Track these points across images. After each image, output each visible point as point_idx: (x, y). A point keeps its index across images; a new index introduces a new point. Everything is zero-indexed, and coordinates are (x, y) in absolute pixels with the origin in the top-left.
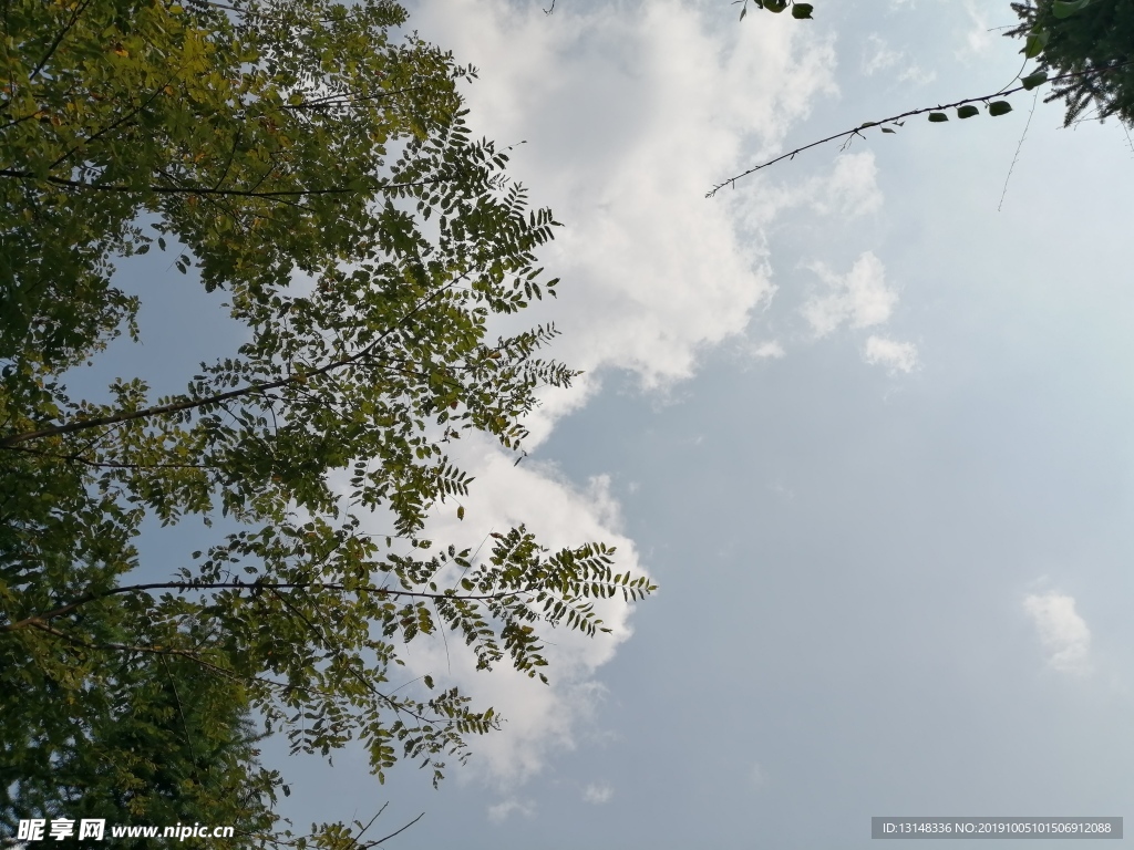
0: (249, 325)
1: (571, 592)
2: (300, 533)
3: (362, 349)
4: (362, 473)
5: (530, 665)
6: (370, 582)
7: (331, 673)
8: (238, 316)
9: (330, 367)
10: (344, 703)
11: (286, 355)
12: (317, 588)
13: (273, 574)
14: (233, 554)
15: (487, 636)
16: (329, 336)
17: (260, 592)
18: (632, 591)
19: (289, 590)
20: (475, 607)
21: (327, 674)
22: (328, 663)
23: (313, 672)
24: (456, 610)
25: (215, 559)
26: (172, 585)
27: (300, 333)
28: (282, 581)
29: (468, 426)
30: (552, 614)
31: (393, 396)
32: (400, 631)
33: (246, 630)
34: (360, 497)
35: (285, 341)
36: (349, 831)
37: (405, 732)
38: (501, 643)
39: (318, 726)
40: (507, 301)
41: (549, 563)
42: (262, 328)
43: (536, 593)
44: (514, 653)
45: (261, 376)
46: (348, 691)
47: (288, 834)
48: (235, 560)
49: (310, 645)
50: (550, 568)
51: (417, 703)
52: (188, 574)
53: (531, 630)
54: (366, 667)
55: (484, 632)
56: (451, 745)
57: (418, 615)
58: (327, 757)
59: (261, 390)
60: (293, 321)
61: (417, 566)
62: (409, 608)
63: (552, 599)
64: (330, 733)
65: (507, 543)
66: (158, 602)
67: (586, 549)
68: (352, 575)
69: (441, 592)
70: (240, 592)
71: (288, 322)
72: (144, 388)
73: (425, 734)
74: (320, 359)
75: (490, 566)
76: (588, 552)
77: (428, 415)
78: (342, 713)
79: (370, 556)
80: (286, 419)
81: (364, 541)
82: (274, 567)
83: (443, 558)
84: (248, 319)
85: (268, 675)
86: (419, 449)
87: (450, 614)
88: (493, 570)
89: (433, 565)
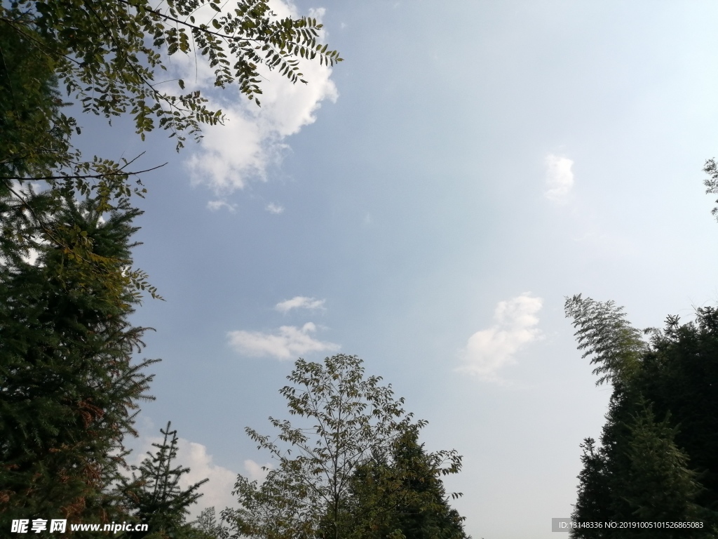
1: (286, 49)
5: (251, 91)
7: (114, 63)
15: (224, 65)
18: (326, 58)
20: (219, 42)
22: (113, 55)
23: (103, 61)
24: (207, 41)
30: (271, 61)
32: (166, 45)
36: (118, 165)
37: (162, 112)
38: (233, 72)
39: (103, 97)
41: (275, 25)
43: (262, 43)
44: (241, 80)
50: (275, 28)
51: (173, 96)
53: (254, 68)
55: (223, 61)
56: (191, 128)
57: (180, 37)
58: (108, 119)
61: (183, 1)
62: (174, 31)
63: (272, 52)
65: (249, 0)
67: (302, 21)
69: (197, 24)
73: (175, 116)
75: (234, 16)
87: (202, 43)
88: (236, 19)
89: (194, 4)
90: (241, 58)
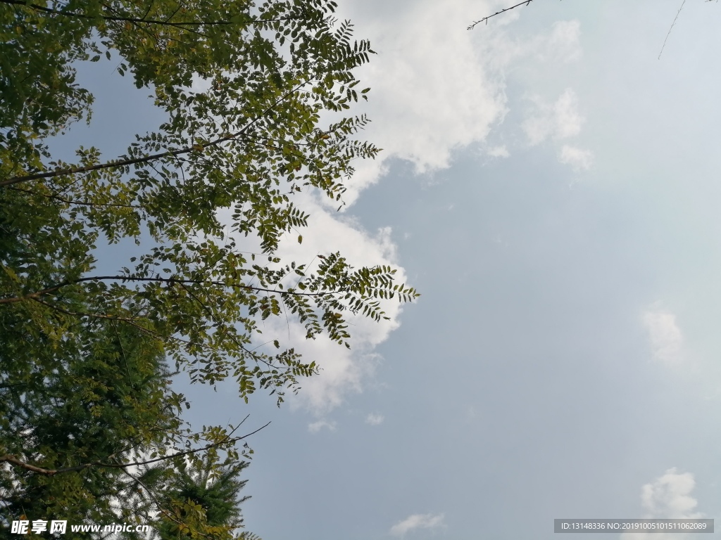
0: (167, 111)
1: (366, 294)
2: (198, 249)
3: (240, 130)
4: (239, 211)
5: (340, 337)
6: (241, 282)
7: (216, 336)
8: (159, 105)
9: (219, 141)
10: (224, 355)
11: (191, 132)
12: (209, 284)
13: (181, 274)
14: (156, 260)
15: (313, 318)
16: (219, 120)
17: (173, 285)
18: (404, 296)
19: (191, 284)
20: (307, 300)
21: (214, 336)
22: (215, 330)
23: (205, 335)
24: (295, 301)
25: (145, 263)
26: (118, 277)
27: (200, 117)
28: (186, 278)
29: (307, 184)
30: (354, 307)
31: (260, 162)
32: (260, 312)
33: (164, 308)
34: (238, 226)
35: (190, 123)
36: (225, 431)
37: (261, 373)
38: (322, 323)
39: (208, 367)
40: (336, 103)
41: (354, 276)
42: (175, 113)
43: (345, 293)
44: (329, 329)
45: (174, 145)
46: (226, 348)
47: (188, 431)
48: (157, 264)
49: (204, 319)
50: (354, 279)
51: (269, 356)
52: (128, 272)
53: (340, 316)
54: (238, 334)
55: (312, 316)
56: (289, 382)
57: (271, 303)
58: (213, 386)
59: (175, 154)
60: (195, 109)
61: (271, 273)
62: (266, 299)
63: (354, 298)
64: (215, 372)
65: (328, 262)
66: (110, 288)
67: (378, 269)
68: (230, 277)
69: (285, 290)
70: (160, 284)
71: (192, 109)
72: (98, 154)
73: (273, 375)
74: (213, 135)
75: (317, 276)
76: (379, 271)
77: (283, 175)
78: (223, 360)
79: (241, 266)
80: (191, 174)
81: (238, 256)
82: (181, 269)
83: (288, 269)
84: (166, 107)
85: (177, 335)
86: (275, 198)
87: (291, 304)
88: (319, 278)
89: (281, 273)
90: (327, 310)
